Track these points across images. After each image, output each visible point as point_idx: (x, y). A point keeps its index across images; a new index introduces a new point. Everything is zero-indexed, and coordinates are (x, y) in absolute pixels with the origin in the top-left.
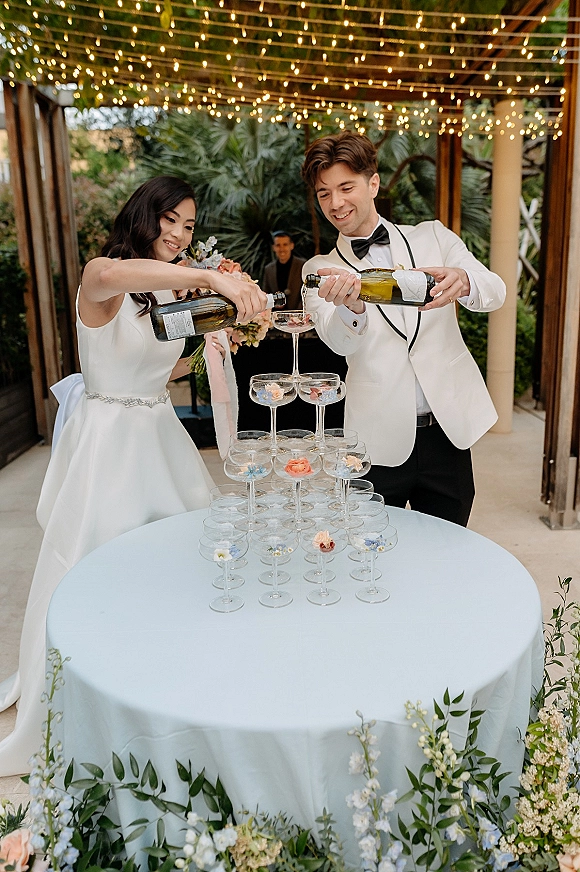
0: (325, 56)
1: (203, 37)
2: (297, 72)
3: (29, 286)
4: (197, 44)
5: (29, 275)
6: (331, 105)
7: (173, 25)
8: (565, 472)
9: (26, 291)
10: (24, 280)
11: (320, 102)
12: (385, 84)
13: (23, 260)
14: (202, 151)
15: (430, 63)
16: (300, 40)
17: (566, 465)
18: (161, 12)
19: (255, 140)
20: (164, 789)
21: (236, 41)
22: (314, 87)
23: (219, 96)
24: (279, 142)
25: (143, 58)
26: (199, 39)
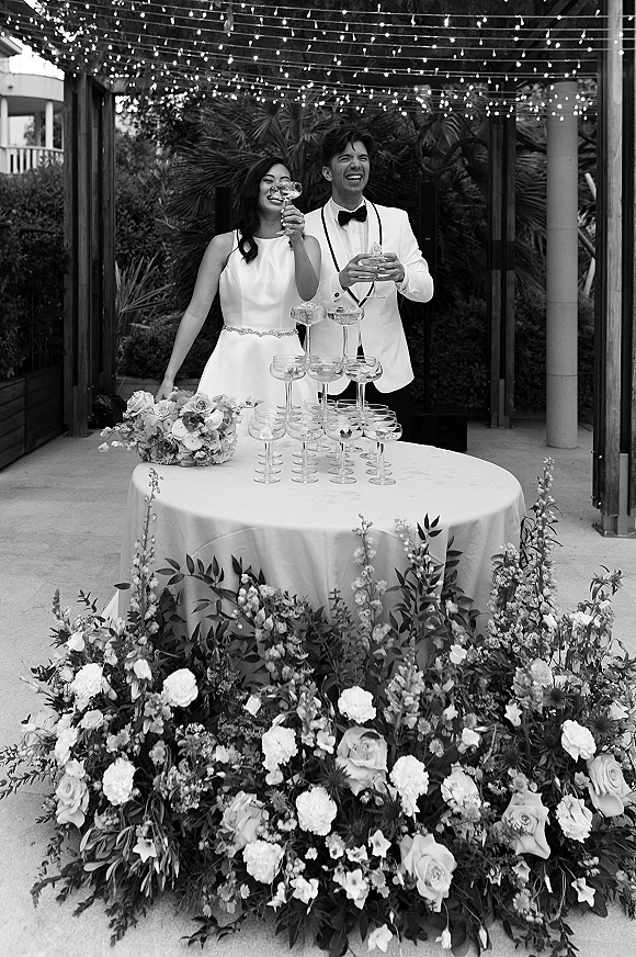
0: (365, 50)
1: (257, 37)
2: (339, 63)
3: (70, 268)
4: (250, 43)
5: (71, 256)
6: (372, 91)
7: (232, 29)
8: (617, 470)
9: (67, 272)
10: (65, 262)
11: (361, 89)
12: (422, 72)
13: (67, 242)
14: (243, 135)
15: (462, 54)
16: (342, 38)
17: (617, 461)
18: (225, 20)
19: (298, 124)
20: (222, 579)
21: (285, 39)
22: (355, 76)
23: (267, 84)
24: (323, 126)
25: (202, 54)
26: (253, 38)
